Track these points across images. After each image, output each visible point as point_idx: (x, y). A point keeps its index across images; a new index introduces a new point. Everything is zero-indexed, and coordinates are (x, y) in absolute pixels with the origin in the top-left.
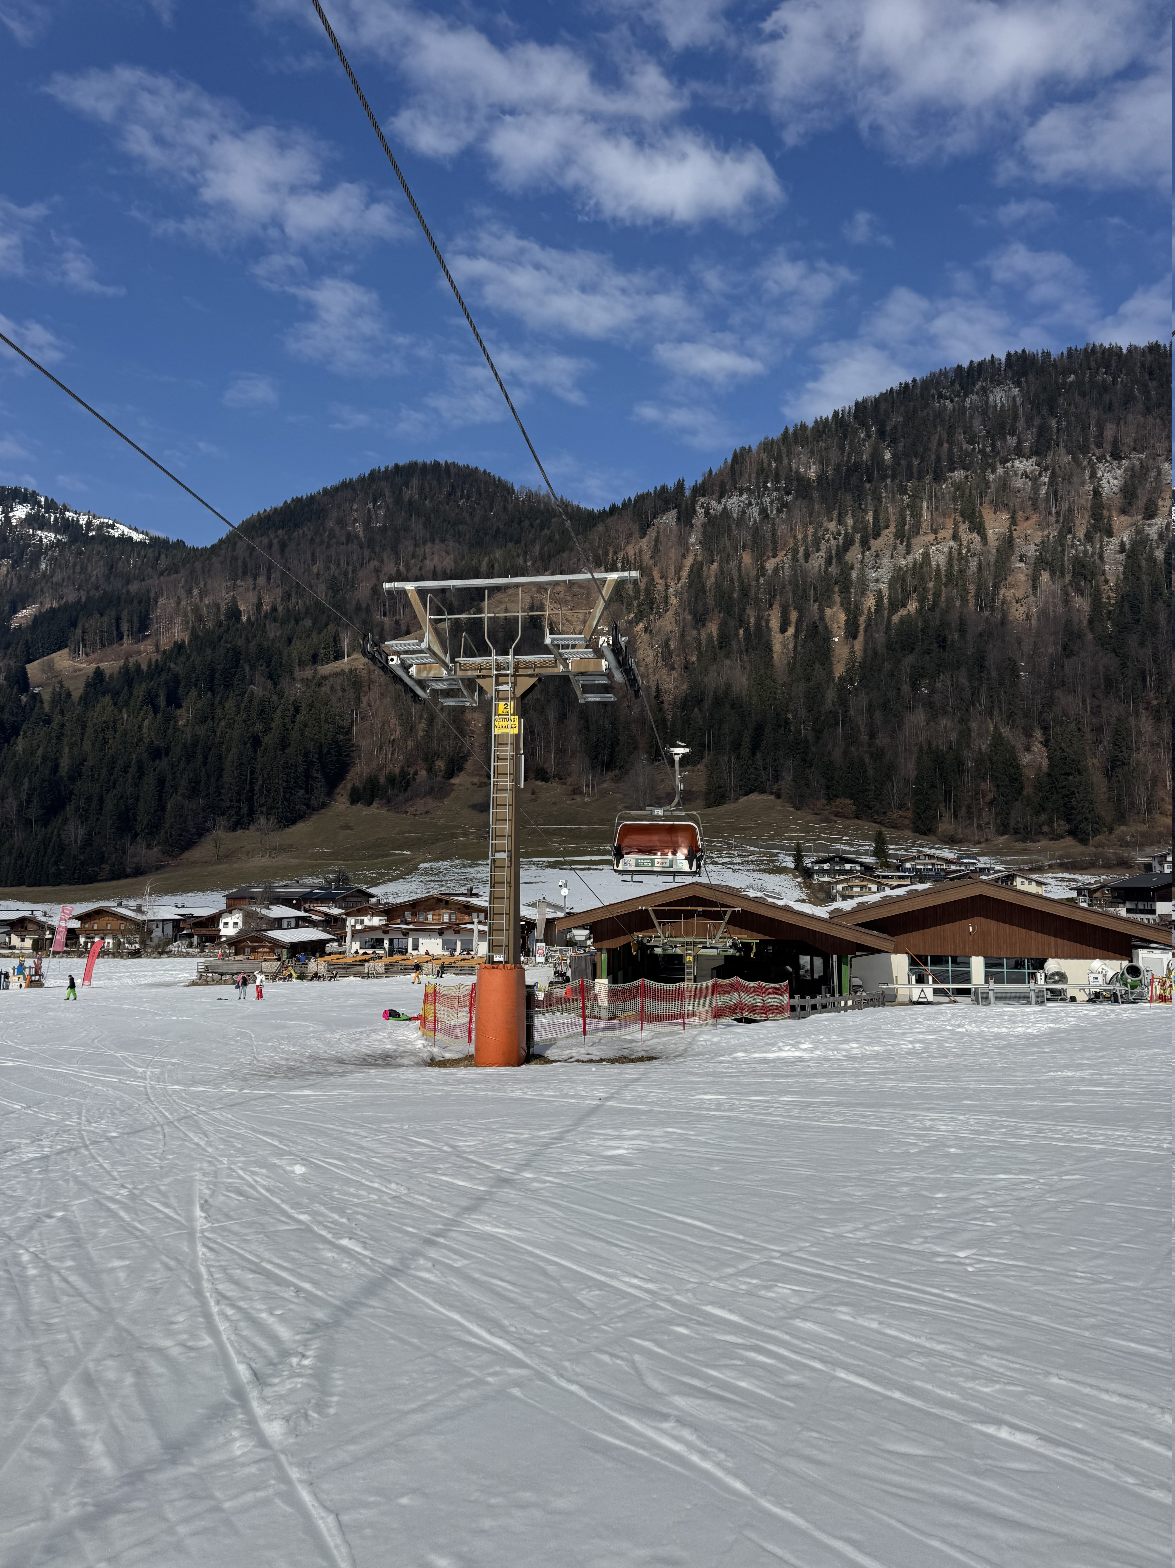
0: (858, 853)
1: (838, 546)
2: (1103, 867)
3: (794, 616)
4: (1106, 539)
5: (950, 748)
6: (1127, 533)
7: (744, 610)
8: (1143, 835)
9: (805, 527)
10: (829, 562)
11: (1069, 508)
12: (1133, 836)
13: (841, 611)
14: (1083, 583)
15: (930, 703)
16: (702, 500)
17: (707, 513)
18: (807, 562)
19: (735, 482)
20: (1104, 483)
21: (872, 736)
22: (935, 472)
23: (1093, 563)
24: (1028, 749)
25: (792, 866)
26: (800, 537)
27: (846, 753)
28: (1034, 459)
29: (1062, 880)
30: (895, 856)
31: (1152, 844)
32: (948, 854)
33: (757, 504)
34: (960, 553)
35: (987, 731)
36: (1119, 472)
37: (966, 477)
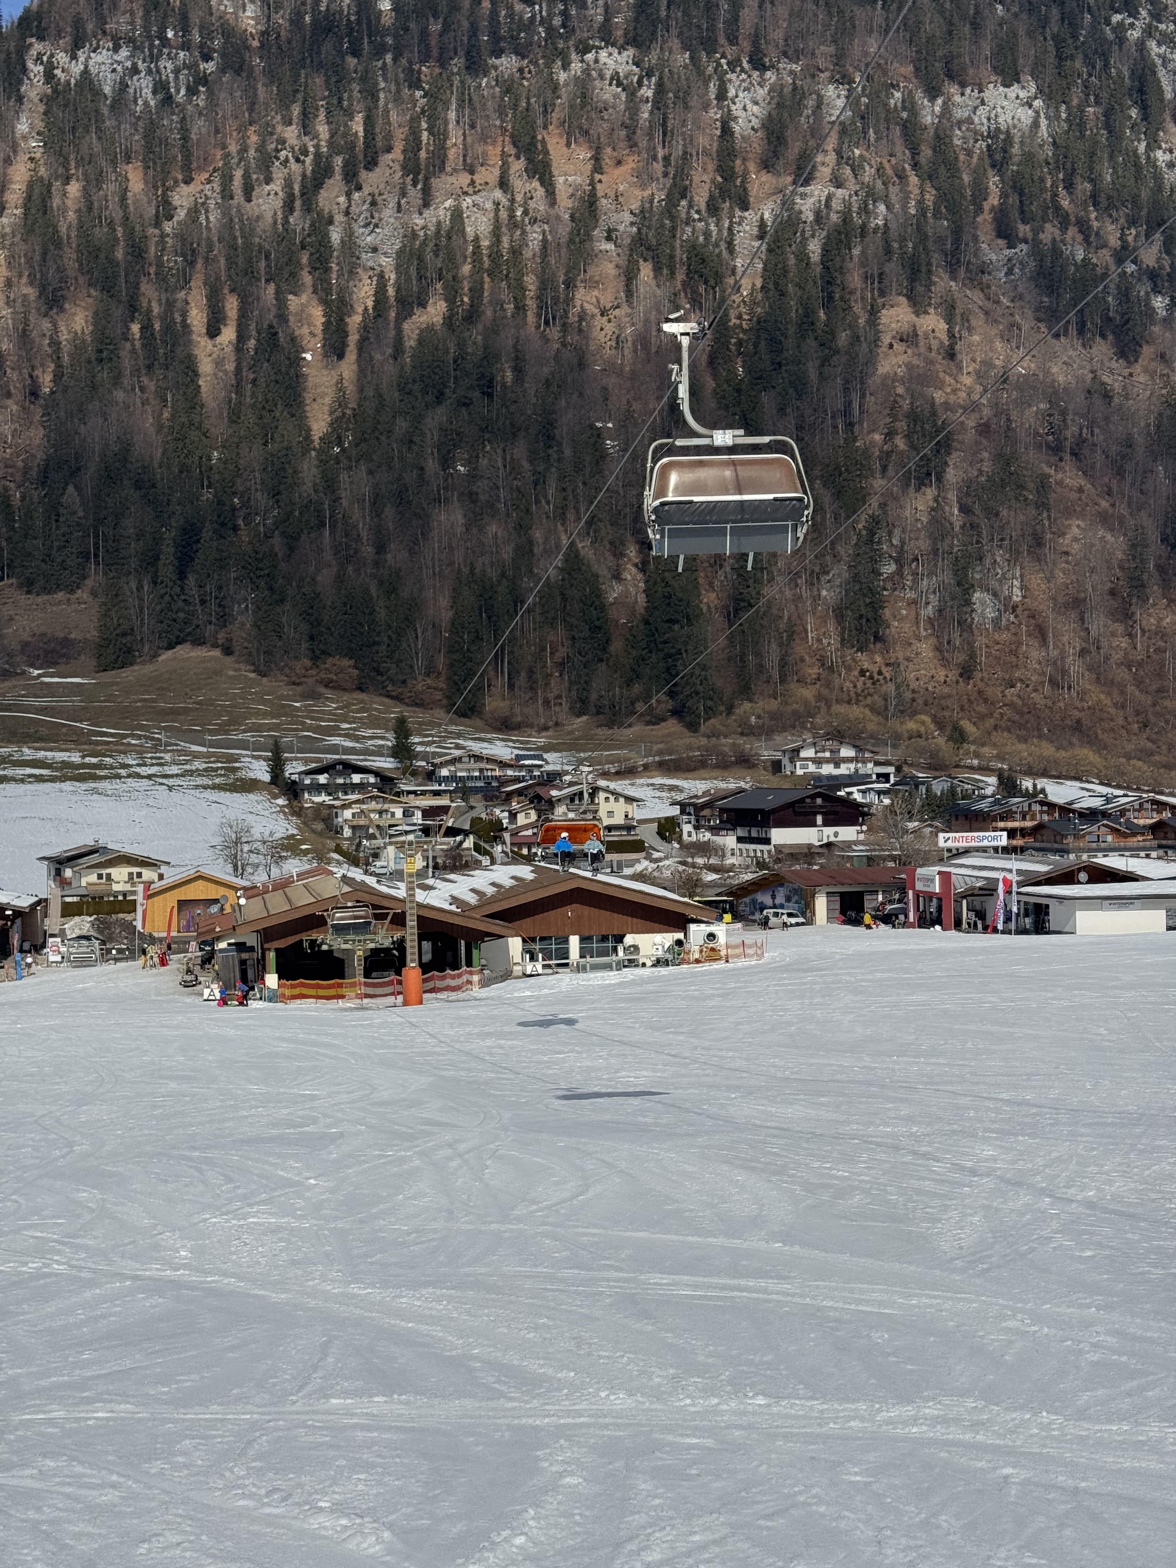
0: (366, 752)
1: (304, 176)
2: (717, 766)
3: (232, 305)
4: (738, 213)
5: (503, 575)
6: (770, 205)
7: (137, 286)
8: (775, 716)
9: (242, 129)
10: (289, 206)
11: (685, 153)
12: (759, 717)
13: (315, 302)
14: (702, 289)
15: (471, 494)
16: (37, 47)
17: (49, 76)
18: (249, 200)
19: (102, 21)
20: (736, 109)
21: (381, 549)
22: (468, 53)
23: (719, 255)
24: (617, 576)
25: (267, 778)
26: (233, 148)
27: (340, 579)
28: (630, 52)
29: (661, 788)
30: (425, 756)
31: (784, 729)
32: (502, 750)
33: (149, 72)
34: (512, 216)
35: (558, 547)
36: (761, 93)
37: (521, 70)
